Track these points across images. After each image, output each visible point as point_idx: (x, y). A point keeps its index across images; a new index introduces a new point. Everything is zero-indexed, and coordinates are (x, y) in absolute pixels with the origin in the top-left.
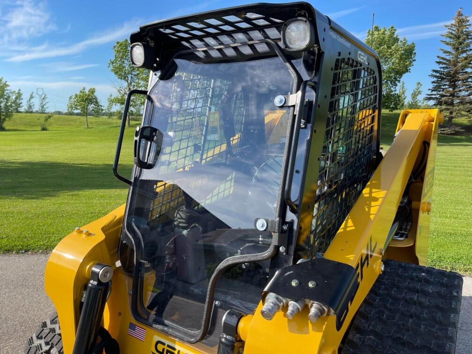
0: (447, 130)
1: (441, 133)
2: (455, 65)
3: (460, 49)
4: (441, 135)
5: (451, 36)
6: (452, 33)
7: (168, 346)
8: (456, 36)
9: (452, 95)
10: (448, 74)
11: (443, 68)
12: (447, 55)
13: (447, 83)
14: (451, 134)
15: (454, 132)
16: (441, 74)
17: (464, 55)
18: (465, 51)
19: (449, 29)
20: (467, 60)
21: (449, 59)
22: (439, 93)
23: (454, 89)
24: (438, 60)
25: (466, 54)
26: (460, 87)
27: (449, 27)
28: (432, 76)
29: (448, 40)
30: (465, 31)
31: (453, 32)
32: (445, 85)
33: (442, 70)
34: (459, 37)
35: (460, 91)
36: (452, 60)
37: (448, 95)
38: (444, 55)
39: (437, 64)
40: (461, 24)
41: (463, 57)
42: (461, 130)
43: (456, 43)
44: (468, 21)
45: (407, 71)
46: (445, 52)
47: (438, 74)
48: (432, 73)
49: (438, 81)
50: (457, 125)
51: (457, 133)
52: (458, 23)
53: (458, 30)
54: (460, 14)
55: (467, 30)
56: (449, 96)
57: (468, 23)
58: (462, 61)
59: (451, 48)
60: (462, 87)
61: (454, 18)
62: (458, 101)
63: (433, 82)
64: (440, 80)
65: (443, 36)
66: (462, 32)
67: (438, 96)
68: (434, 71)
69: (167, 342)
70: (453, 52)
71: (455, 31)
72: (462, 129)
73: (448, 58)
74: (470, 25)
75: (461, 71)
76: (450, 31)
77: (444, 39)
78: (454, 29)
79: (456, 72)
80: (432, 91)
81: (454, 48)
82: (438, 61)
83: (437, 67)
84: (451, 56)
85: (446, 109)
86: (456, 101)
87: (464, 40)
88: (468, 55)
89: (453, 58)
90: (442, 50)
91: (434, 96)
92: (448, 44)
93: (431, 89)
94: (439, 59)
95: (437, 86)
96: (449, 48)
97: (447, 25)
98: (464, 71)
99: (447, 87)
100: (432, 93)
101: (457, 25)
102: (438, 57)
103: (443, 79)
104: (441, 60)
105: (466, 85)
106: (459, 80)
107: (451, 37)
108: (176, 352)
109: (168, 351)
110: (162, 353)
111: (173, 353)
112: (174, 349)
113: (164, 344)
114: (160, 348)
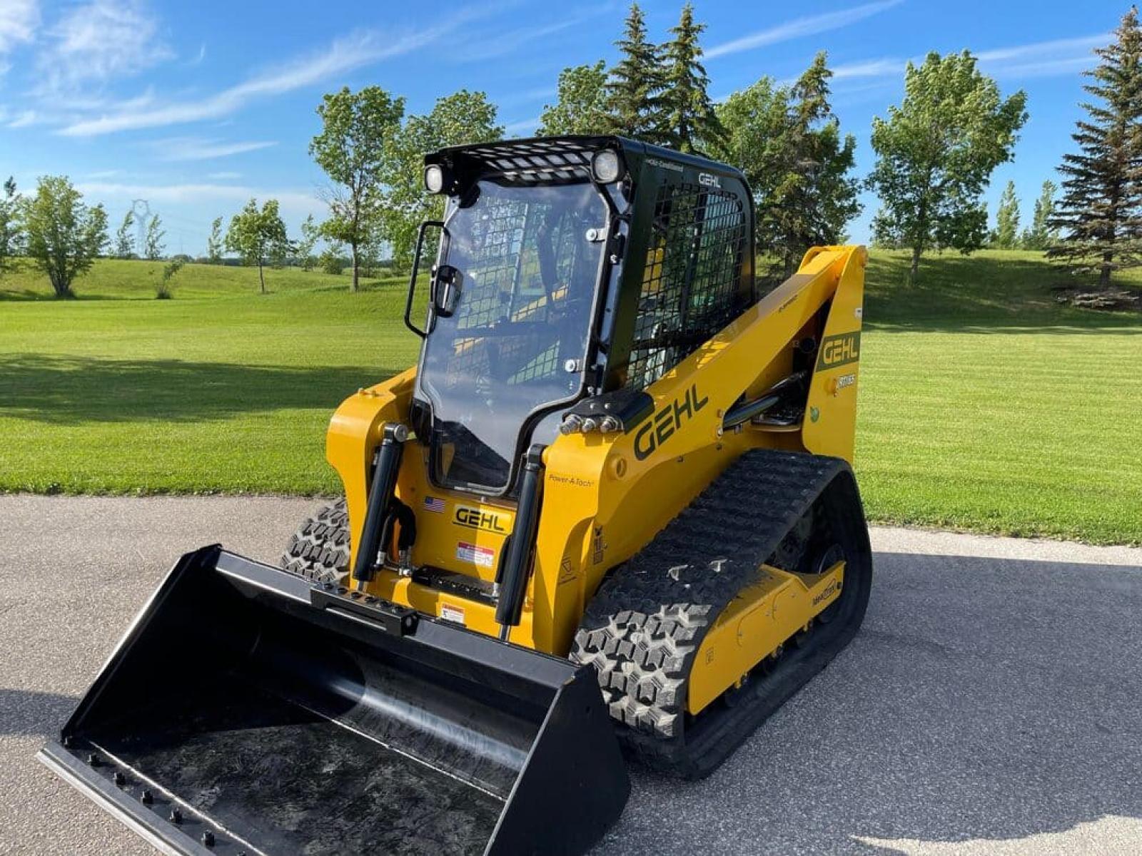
0: (1096, 298)
1: (1082, 305)
2: (1117, 144)
3: (1131, 105)
4: (1082, 309)
5: (1110, 74)
6: (1111, 69)
7: (472, 512)
8: (1120, 74)
9: (1112, 215)
10: (1102, 165)
11: (1092, 149)
12: (1099, 120)
13: (1099, 187)
14: (1106, 307)
15: (1112, 303)
16: (1086, 164)
19: (1105, 57)
21: (1104, 129)
22: (1080, 210)
23: (1114, 201)
24: (1079, 132)
26: (1128, 196)
27: (1106, 54)
28: (1064, 169)
29: (1102, 84)
31: (1115, 66)
32: (1096, 191)
33: (1088, 155)
34: (1127, 79)
35: (1130, 205)
36: (1110, 131)
37: (1101, 214)
38: (1092, 121)
39: (1076, 142)
40: (1135, 45)
41: (1137, 124)
42: (1129, 298)
43: (1120, 91)
45: (1006, 159)
46: (1097, 112)
47: (1078, 166)
48: (1063, 162)
49: (1078, 181)
50: (1121, 286)
51: (1119, 305)
52: (1127, 44)
53: (1126, 60)
54: (1132, 23)
56: (1103, 218)
58: (1135, 133)
59: (1107, 104)
60: (1133, 196)
61: (1118, 31)
62: (1124, 229)
63: (1066, 184)
64: (1083, 178)
65: (1091, 74)
66: (1135, 66)
67: (1076, 218)
68: (1068, 157)
69: (470, 508)
70: (1114, 113)
71: (1119, 62)
72: (1132, 294)
73: (1101, 126)
75: (1132, 159)
76: (1108, 63)
77: (1093, 82)
78: (1118, 57)
79: (1121, 161)
80: (1065, 205)
81: (1116, 104)
82: (1080, 134)
83: (1078, 149)
84: (1110, 123)
85: (1094, 248)
86: (1121, 229)
89: (1113, 126)
90: (1089, 107)
91: (1067, 218)
92: (1101, 93)
93: (1062, 200)
94: (1080, 129)
95: (1075, 192)
96: (1104, 104)
97: (1101, 49)
99: (1099, 195)
100: (1064, 210)
101: (1125, 48)
102: (1079, 124)
103: (1089, 176)
104: (1087, 133)
106: (1127, 180)
107: (1109, 78)
108: (480, 517)
109: (471, 517)
110: (465, 521)
111: (478, 518)
112: (478, 513)
113: (467, 511)
114: (462, 515)
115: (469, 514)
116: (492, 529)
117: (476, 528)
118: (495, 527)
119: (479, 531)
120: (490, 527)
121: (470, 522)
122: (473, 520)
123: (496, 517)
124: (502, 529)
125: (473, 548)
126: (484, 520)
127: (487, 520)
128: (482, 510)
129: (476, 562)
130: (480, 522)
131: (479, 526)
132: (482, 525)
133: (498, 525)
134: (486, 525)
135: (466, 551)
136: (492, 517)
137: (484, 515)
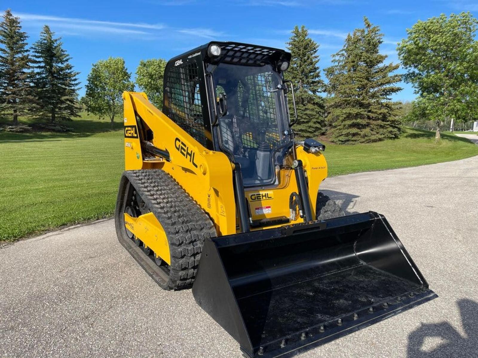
0: (16, 128)
1: (11, 131)
2: (13, 64)
3: (15, 48)
4: (10, 133)
5: (3, 34)
6: (5, 32)
7: (257, 195)
8: (8, 35)
10: (7, 73)
12: (3, 53)
14: (20, 132)
15: (23, 130)
17: (20, 55)
18: (20, 52)
20: (23, 60)
25: (23, 55)
30: (17, 32)
32: (5, 83)
34: (12, 37)
36: (8, 58)
40: (13, 24)
41: (19, 57)
42: (28, 128)
43: (10, 42)
44: (19, 23)
50: (23, 123)
51: (26, 131)
52: (10, 23)
53: (11, 30)
54: (9, 14)
55: (19, 31)
57: (19, 25)
58: (18, 61)
59: (6, 47)
61: (4, 16)
66: (15, 33)
69: (256, 194)
70: (8, 51)
71: (7, 29)
72: (28, 126)
73: (4, 56)
74: (20, 27)
75: (19, 71)
76: (3, 29)
79: (15, 71)
81: (9, 47)
84: (7, 55)
85: (11, 107)
87: (18, 41)
88: (25, 56)
89: (9, 56)
92: (3, 42)
96: (4, 46)
98: (22, 71)
99: (6, 85)
105: (26, 85)
107: (4, 36)
108: (261, 195)
109: (257, 197)
110: (255, 199)
111: (260, 197)
112: (260, 194)
113: (255, 195)
114: (253, 197)
115: (256, 196)
116: (267, 198)
117: (261, 200)
118: (268, 197)
119: (262, 201)
120: (266, 198)
121: (257, 199)
122: (258, 198)
123: (267, 194)
124: (271, 197)
125: (261, 208)
126: (263, 196)
127: (264, 196)
128: (261, 193)
129: (264, 213)
130: (261, 197)
131: (262, 199)
132: (263, 198)
133: (269, 196)
134: (264, 198)
135: (260, 210)
136: (265, 194)
137: (262, 194)
